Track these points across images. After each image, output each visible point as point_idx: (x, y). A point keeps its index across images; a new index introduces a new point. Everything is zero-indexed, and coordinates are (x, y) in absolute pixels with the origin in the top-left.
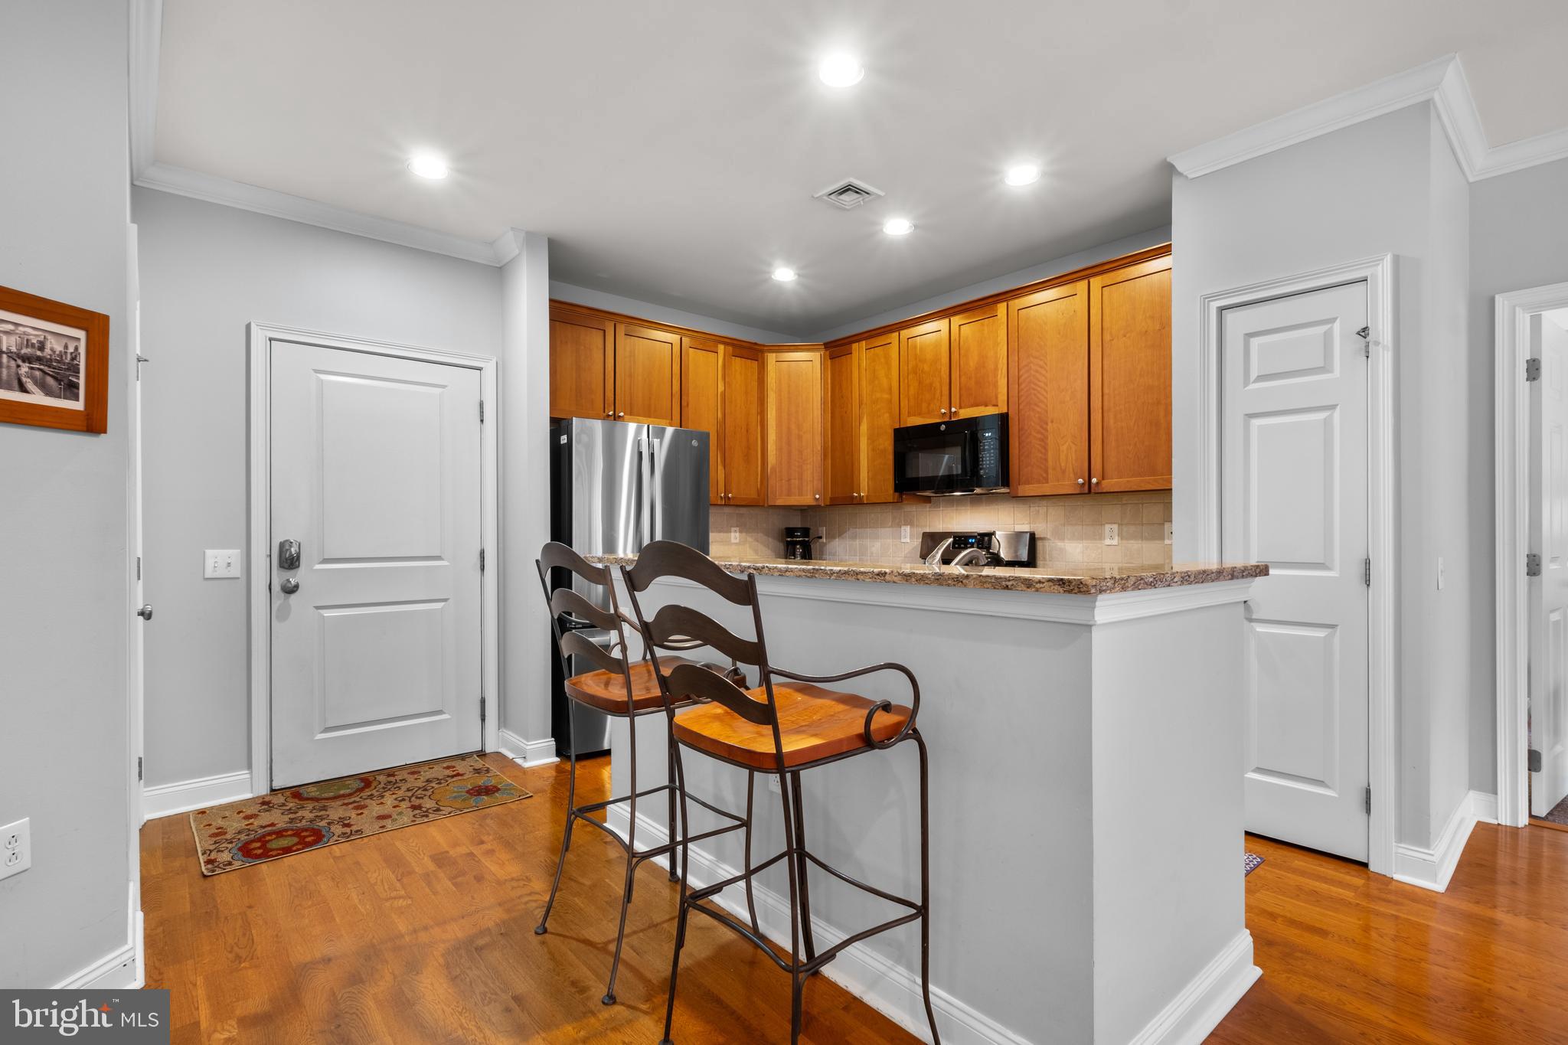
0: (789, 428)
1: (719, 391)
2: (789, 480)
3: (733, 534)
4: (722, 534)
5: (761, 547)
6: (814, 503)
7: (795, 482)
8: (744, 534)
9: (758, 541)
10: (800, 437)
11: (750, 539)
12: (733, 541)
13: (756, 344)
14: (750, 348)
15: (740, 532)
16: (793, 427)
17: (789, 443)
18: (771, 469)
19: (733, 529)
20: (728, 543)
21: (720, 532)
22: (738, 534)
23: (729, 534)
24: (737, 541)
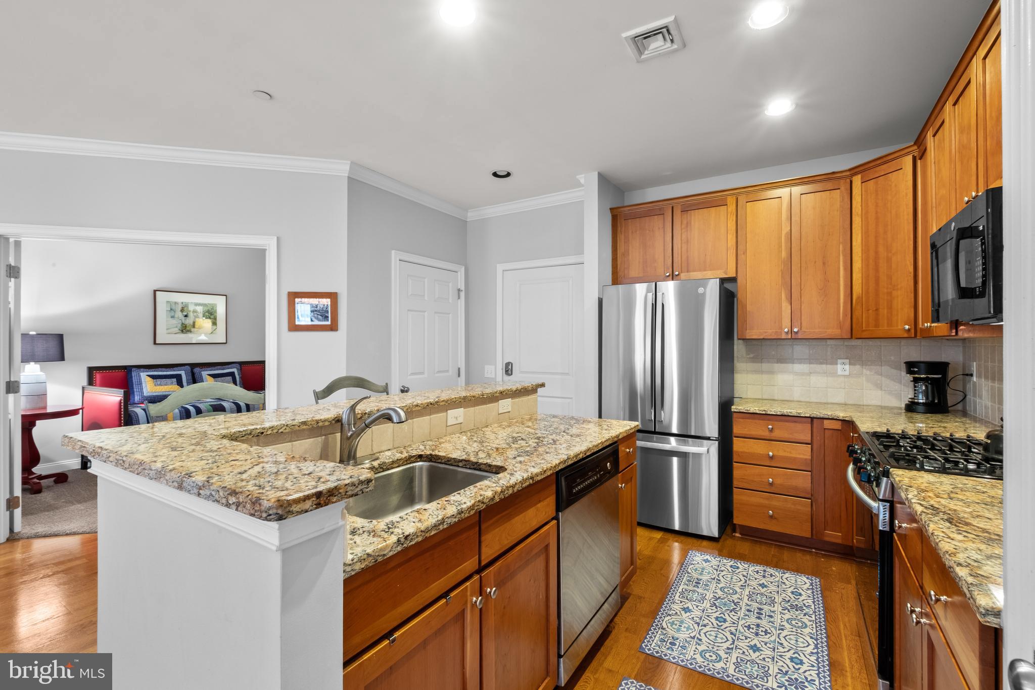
0: (876, 252)
1: (784, 233)
2: (877, 310)
3: (839, 367)
4: (824, 366)
5: (885, 381)
6: (906, 335)
7: (884, 311)
8: (858, 367)
9: (881, 375)
10: (889, 260)
11: (866, 372)
12: (840, 372)
13: (834, 173)
14: (829, 179)
15: (850, 364)
16: (881, 249)
17: (877, 270)
18: (856, 300)
19: (840, 361)
20: (834, 374)
21: (821, 363)
22: (847, 367)
23: (836, 366)
24: (847, 373)
